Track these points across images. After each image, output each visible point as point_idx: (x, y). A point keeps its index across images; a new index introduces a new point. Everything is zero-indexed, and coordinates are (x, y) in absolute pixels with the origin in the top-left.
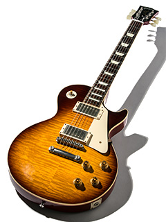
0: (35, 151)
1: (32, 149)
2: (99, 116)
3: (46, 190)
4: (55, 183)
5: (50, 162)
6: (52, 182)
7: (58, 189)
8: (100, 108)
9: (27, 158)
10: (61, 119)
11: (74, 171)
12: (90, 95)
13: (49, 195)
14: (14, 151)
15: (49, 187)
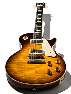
0: (19, 65)
1: (17, 65)
2: (44, 43)
3: (34, 80)
4: (37, 76)
5: (30, 67)
6: (35, 75)
7: (40, 78)
8: (43, 39)
9: (17, 69)
10: (25, 49)
11: (44, 68)
12: (35, 36)
13: (37, 82)
14: (8, 68)
15: (35, 78)
